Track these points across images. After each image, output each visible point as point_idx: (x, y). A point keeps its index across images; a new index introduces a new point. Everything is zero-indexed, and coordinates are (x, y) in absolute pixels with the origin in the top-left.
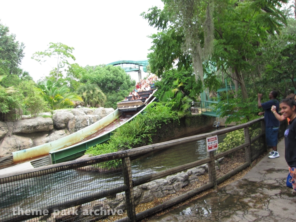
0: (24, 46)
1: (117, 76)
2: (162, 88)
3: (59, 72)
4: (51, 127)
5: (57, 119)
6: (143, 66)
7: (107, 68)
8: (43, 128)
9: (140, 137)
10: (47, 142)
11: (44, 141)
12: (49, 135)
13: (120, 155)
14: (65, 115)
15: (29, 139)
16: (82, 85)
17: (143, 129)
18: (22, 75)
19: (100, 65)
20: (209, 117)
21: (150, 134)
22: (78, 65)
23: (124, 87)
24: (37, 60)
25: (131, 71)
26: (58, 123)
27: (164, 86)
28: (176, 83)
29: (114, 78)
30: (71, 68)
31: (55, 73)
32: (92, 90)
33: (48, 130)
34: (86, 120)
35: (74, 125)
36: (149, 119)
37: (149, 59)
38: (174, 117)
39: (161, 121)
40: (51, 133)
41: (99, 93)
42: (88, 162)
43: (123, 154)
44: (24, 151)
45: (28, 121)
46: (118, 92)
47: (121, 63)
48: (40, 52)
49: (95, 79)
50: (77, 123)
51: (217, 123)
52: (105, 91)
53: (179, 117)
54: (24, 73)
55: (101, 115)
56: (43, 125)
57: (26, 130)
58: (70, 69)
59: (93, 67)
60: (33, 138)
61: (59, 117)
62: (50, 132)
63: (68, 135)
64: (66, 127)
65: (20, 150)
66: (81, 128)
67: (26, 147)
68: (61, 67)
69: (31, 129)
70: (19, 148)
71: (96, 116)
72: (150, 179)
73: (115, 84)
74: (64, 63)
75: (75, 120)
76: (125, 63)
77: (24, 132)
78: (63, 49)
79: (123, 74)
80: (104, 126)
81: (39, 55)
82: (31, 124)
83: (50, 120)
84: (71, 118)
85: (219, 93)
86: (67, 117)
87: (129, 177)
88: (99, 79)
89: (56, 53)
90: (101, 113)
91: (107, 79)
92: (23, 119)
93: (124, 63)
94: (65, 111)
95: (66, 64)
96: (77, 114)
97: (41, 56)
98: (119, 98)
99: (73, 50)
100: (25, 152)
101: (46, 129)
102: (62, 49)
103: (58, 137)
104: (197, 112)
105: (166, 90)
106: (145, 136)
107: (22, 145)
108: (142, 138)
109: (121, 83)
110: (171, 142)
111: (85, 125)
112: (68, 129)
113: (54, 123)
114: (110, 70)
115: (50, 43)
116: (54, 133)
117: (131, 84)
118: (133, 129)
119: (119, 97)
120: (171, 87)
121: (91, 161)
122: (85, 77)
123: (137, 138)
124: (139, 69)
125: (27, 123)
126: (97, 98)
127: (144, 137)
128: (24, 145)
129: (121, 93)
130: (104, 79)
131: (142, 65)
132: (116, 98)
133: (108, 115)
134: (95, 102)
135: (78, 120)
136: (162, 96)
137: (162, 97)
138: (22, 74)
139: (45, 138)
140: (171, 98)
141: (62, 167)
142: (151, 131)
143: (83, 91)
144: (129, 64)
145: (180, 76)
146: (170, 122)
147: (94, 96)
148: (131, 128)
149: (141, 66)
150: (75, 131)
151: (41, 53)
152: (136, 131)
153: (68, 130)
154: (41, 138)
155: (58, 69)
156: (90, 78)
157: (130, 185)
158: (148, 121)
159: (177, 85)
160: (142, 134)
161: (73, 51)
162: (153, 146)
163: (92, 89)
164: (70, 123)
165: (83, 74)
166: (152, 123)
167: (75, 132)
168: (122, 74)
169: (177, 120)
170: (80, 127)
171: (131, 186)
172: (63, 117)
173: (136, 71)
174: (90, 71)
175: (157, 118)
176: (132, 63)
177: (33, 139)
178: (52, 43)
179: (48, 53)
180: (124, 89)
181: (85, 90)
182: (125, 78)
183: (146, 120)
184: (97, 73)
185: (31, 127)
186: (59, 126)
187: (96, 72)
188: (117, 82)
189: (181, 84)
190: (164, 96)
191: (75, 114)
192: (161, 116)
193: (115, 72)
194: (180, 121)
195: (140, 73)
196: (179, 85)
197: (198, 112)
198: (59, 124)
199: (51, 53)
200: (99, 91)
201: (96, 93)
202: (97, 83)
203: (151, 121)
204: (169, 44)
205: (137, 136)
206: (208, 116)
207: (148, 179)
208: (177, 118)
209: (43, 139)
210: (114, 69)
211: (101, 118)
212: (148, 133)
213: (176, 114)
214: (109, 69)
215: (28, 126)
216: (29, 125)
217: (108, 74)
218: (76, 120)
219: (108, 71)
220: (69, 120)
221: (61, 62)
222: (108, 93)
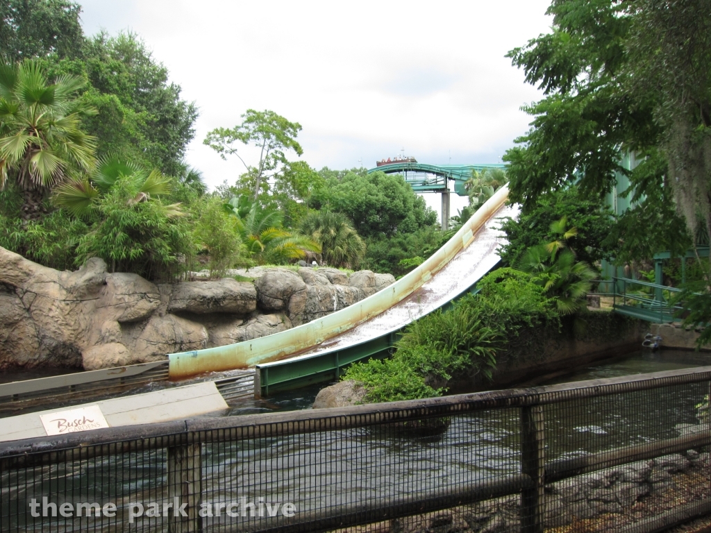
0: (196, 113)
1: (393, 199)
2: (520, 238)
3: (262, 178)
4: (252, 304)
5: (267, 287)
6: (454, 179)
7: (371, 179)
8: (234, 305)
9: (466, 352)
10: (240, 339)
11: (233, 335)
12: (244, 322)
13: (523, 398)
14: (286, 280)
15: (201, 328)
16: (312, 213)
17: (478, 333)
18: (184, 180)
19: (354, 171)
20: (631, 320)
21: (493, 349)
22: (307, 166)
23: (407, 225)
24: (215, 147)
25: (425, 190)
26: (268, 298)
27: (526, 233)
28: (557, 226)
29: (385, 203)
30: (290, 172)
31: (252, 180)
32: (333, 228)
33: (244, 311)
34: (330, 297)
35: (303, 306)
36: (492, 310)
37: (508, 163)
38: (547, 312)
39: (518, 318)
40: (250, 319)
41: (350, 235)
42: (452, 408)
43: (531, 398)
44: (192, 354)
45: (205, 285)
46: (392, 236)
47: (403, 168)
48: (225, 129)
49: (343, 201)
50: (311, 301)
51: (655, 338)
52: (363, 233)
53: (561, 312)
54: (190, 175)
55: (364, 289)
56: (236, 299)
57: (198, 305)
58: (287, 173)
59: (336, 173)
60: (210, 325)
61: (270, 284)
62: (246, 316)
63: (287, 328)
64: (284, 310)
65: (181, 350)
66: (317, 315)
67: (194, 345)
68: (268, 169)
69: (208, 306)
70: (179, 345)
71: (354, 289)
72: (584, 467)
73: (387, 217)
74: (276, 159)
75: (305, 295)
76: (413, 170)
77: (192, 310)
78: (276, 127)
79: (407, 194)
80: (371, 316)
81: (222, 136)
82: (209, 294)
83: (250, 289)
84: (297, 289)
85: (661, 262)
86: (288, 286)
87: (539, 457)
88: (352, 202)
89: (260, 135)
90: (364, 283)
91: (370, 204)
92: (192, 279)
93: (410, 170)
94: (285, 270)
95: (279, 162)
96: (313, 282)
97: (226, 139)
98: (395, 251)
99: (298, 130)
100: (195, 356)
101: (240, 308)
102: (274, 126)
103: (265, 330)
104: (597, 305)
105: (531, 242)
106: (482, 351)
107: (185, 339)
108: (472, 355)
109: (402, 217)
110: (635, 378)
111: (327, 307)
112: (288, 313)
113: (258, 296)
114: (377, 184)
115: (248, 112)
116: (255, 320)
117: (424, 219)
118: (451, 330)
119: (393, 249)
120: (543, 236)
121: (460, 406)
122: (320, 195)
123: (459, 354)
124: (444, 187)
125: (200, 290)
126: (345, 247)
127: (478, 353)
128: (191, 339)
129: (400, 240)
130: (362, 203)
131: (454, 177)
132: (386, 252)
133: (381, 289)
134: (340, 255)
135: (312, 294)
136: (520, 256)
137: (518, 260)
138: (184, 177)
139: (236, 330)
140: (542, 262)
141: (396, 413)
142: (494, 339)
143: (313, 227)
144: (423, 174)
145: (568, 212)
146: (540, 323)
147: (337, 241)
148: (447, 329)
149: (450, 179)
150: (304, 319)
151: (226, 132)
152: (458, 336)
153: (288, 316)
154: (227, 327)
155: (259, 173)
156: (331, 199)
157: (538, 479)
158: (488, 314)
159: (561, 232)
160: (473, 346)
161: (299, 133)
162: (595, 384)
163: (335, 224)
164: (296, 299)
165: (317, 186)
166: (499, 320)
167: (304, 323)
168: (405, 195)
169: (556, 319)
170: (316, 311)
171: (540, 481)
172: (281, 285)
173: (437, 190)
174: (331, 183)
175: (508, 309)
176: (429, 172)
177: (208, 328)
178: (254, 112)
179: (241, 134)
180: (407, 232)
181: (318, 226)
182: (410, 204)
183: (483, 312)
184: (347, 189)
185: (209, 299)
186: (269, 303)
187: (344, 185)
188: (393, 214)
189: (570, 231)
190: (524, 258)
191: (307, 280)
192: (518, 306)
193: (390, 189)
194: (562, 324)
195: (445, 196)
196: (567, 235)
197: (599, 305)
198: (269, 300)
199: (249, 134)
200: (350, 230)
201: (343, 234)
202: (346, 211)
203: (497, 317)
204: (576, 131)
205: (462, 349)
206: (629, 317)
207: (578, 469)
208: (556, 314)
209: (232, 332)
210: (389, 181)
211: (365, 295)
212: (487, 345)
213: (554, 304)
214: (375, 181)
215: (204, 297)
216: (205, 295)
217: (373, 193)
218: (309, 293)
219: (372, 185)
220: (293, 292)
221: (270, 156)
222: (368, 237)
